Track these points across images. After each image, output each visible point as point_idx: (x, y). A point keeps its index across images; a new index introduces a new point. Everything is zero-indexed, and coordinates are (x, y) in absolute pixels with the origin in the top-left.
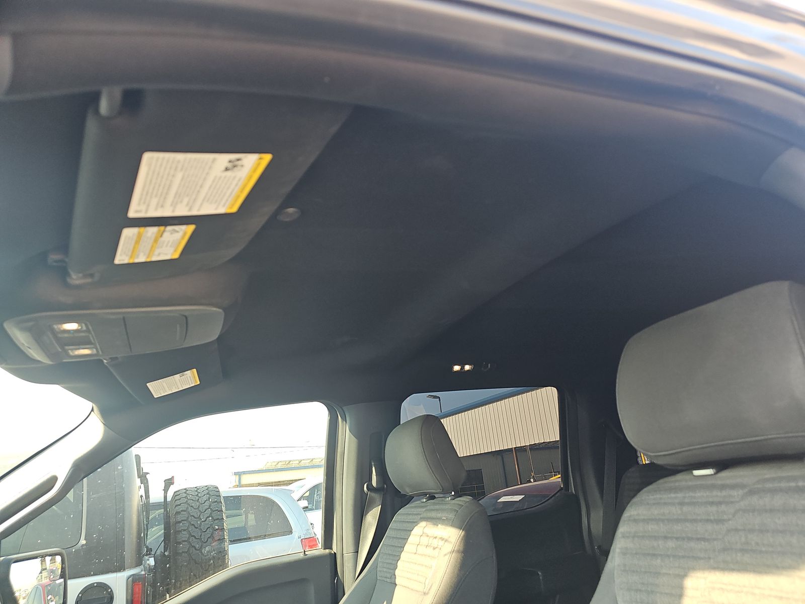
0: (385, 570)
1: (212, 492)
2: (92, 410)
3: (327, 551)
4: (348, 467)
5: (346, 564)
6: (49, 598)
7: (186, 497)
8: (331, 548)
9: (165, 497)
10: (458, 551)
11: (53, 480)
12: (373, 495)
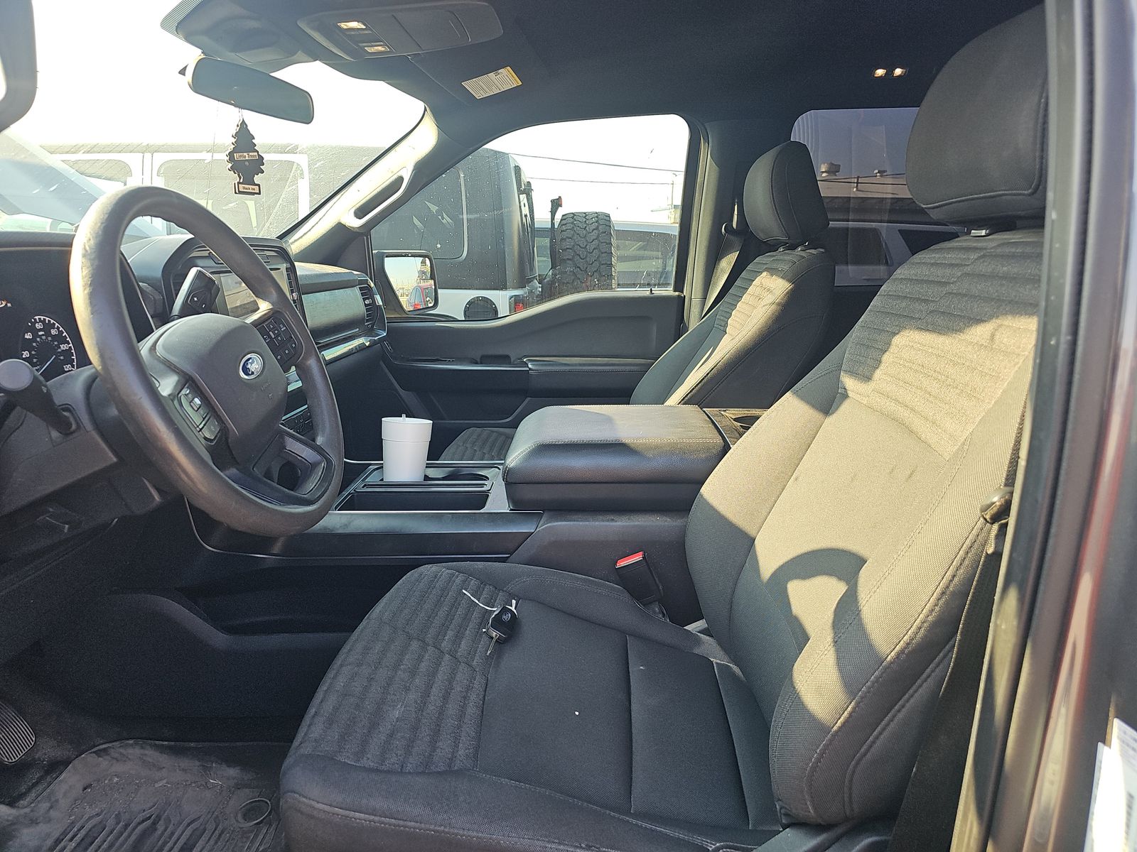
0: (722, 318)
1: (603, 220)
2: (425, 110)
3: (677, 293)
4: (706, 201)
5: (692, 309)
6: (428, 299)
7: (572, 223)
8: (682, 292)
9: (553, 224)
10: (778, 304)
11: (401, 179)
12: (732, 238)
